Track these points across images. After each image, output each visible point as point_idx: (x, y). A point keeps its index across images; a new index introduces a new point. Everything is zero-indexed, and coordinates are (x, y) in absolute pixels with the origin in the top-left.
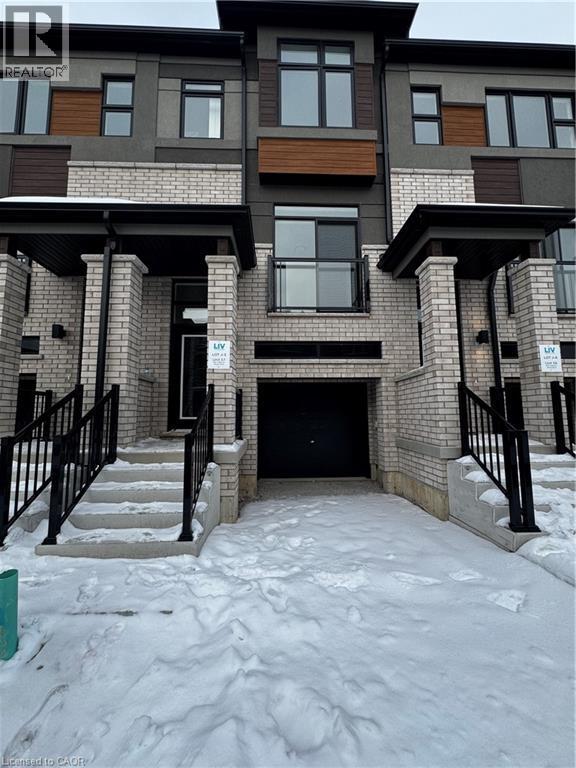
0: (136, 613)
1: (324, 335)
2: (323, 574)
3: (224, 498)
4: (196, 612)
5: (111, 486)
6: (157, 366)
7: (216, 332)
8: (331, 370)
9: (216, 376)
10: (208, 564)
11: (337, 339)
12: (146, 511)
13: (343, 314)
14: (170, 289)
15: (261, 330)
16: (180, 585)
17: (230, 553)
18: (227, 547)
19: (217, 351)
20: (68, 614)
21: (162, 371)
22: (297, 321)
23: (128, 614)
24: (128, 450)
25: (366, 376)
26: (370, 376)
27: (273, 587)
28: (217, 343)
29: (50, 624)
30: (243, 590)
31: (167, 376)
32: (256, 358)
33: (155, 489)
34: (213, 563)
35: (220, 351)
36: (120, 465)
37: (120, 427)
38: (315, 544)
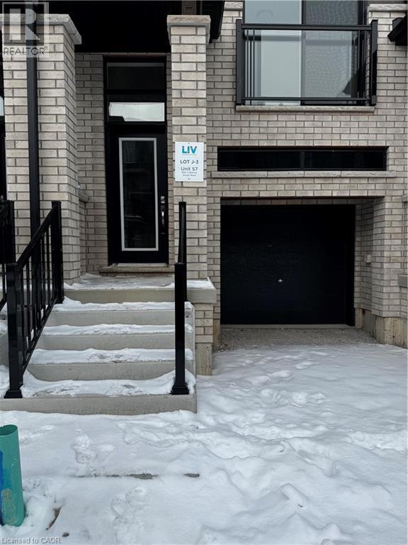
0: (156, 476)
1: (311, 137)
2: (359, 435)
3: (199, 346)
4: (229, 476)
5: (66, 330)
6: (90, 180)
7: (185, 129)
8: (318, 187)
9: (185, 192)
10: (210, 421)
11: (328, 144)
12: (121, 359)
13: (339, 108)
14: (101, 71)
15: (226, 130)
16: (195, 445)
17: (228, 409)
18: (222, 402)
19: (186, 157)
20: (73, 476)
21: (96, 187)
22: (274, 117)
23: (145, 476)
24: (76, 287)
25: (365, 194)
26: (370, 194)
27: (305, 448)
28: (186, 145)
29: (57, 487)
30: (275, 452)
31: (104, 193)
32: (219, 170)
33: (125, 334)
34: (215, 419)
35: (191, 157)
36: (68, 305)
37: (65, 258)
38: (328, 400)
